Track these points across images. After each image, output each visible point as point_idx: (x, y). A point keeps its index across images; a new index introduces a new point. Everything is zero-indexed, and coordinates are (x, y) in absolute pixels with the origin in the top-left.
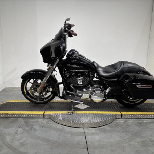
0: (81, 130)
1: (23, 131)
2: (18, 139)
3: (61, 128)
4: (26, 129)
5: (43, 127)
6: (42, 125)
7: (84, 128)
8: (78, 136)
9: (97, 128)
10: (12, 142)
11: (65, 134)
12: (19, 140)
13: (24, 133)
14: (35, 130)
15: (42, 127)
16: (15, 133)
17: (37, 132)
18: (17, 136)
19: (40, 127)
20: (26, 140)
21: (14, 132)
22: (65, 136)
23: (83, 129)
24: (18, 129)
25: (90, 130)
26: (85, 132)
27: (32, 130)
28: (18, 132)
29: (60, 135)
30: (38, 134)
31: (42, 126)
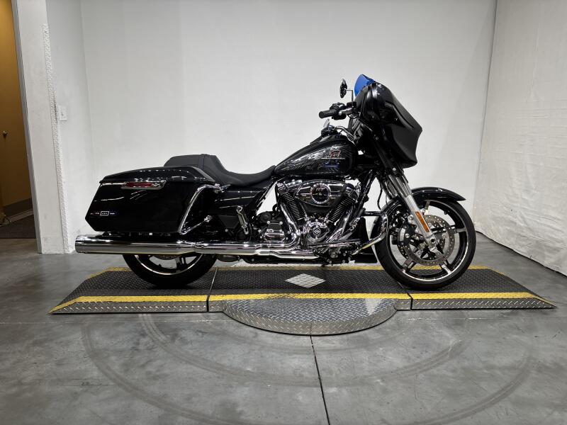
0: (305, 341)
1: (151, 344)
2: (142, 363)
3: (251, 335)
4: (160, 338)
5: (203, 333)
6: (203, 330)
7: (311, 336)
8: (295, 356)
9: (345, 336)
10: (126, 371)
11: (262, 352)
12: (143, 366)
13: (154, 350)
14: (184, 341)
15: (200, 334)
16: (133, 348)
17: (190, 346)
18: (137, 357)
19: (198, 335)
20: (162, 366)
21: (130, 347)
22: (262, 357)
23: (309, 338)
24: (139, 340)
25: (327, 342)
26: (315, 345)
27: (177, 342)
28: (141, 347)
29: (249, 352)
30: (191, 352)
31: (200, 332)
